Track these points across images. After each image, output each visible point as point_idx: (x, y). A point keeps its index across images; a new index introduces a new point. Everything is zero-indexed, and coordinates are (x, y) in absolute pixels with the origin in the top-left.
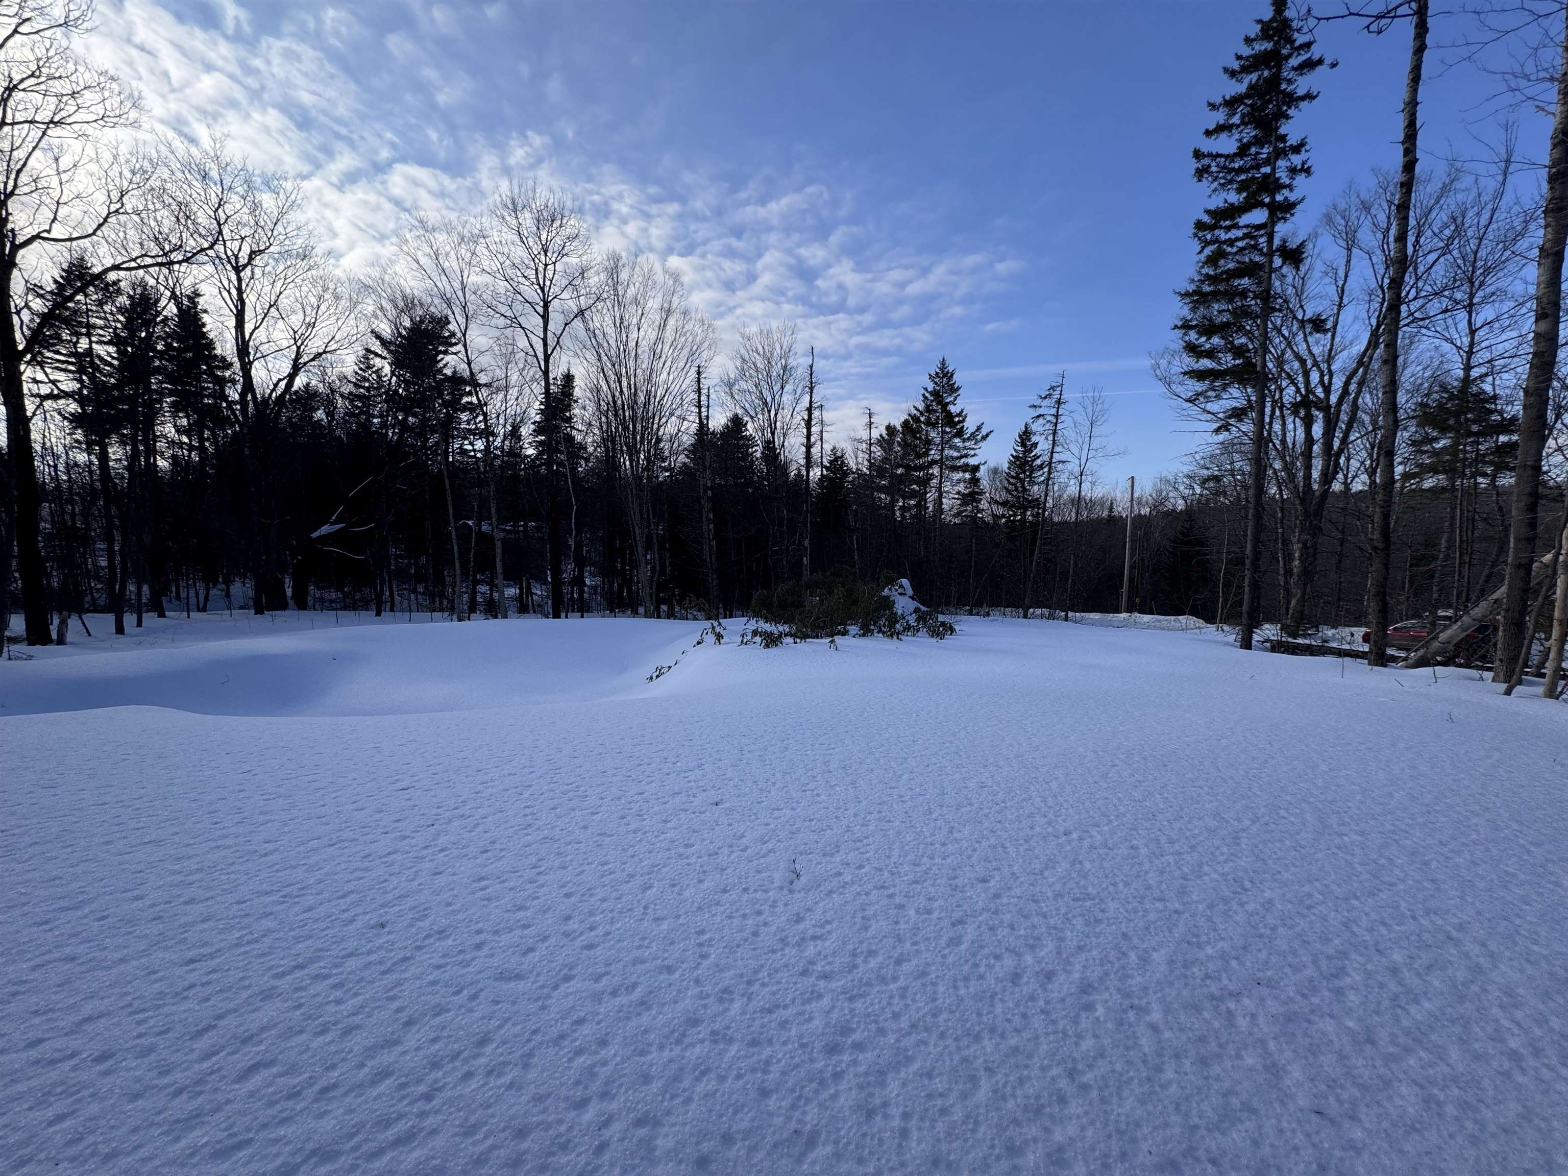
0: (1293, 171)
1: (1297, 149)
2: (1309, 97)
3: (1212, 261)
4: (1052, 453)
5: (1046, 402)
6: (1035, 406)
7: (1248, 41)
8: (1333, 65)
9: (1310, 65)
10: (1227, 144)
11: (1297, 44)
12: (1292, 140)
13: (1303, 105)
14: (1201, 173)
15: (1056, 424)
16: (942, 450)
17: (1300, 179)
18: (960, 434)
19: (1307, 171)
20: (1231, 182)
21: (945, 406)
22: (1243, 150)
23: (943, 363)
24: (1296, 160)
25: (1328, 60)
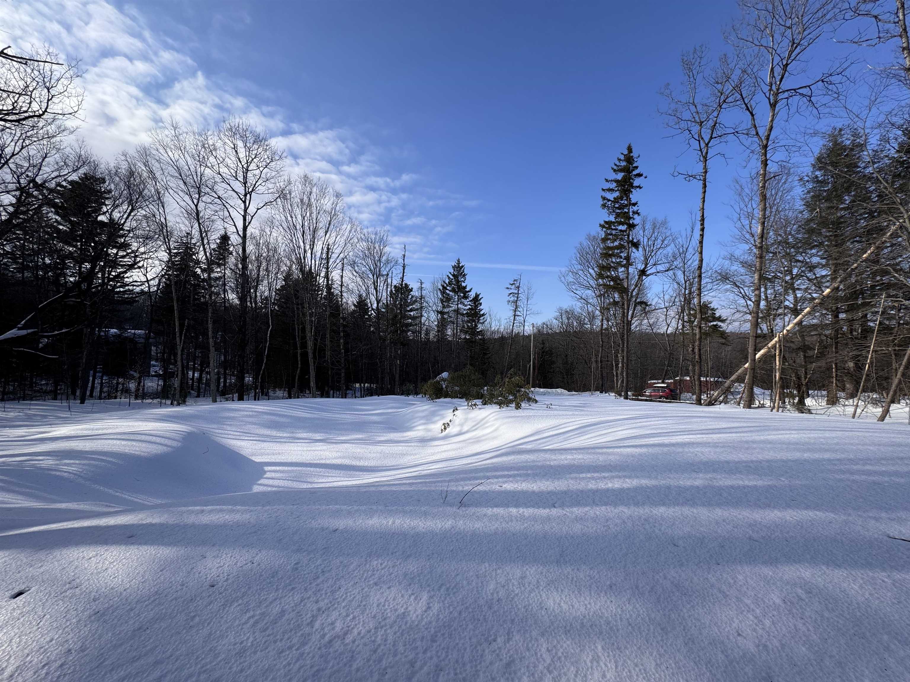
0: (634, 213)
1: (634, 204)
2: (639, 187)
3: (604, 240)
4: (515, 311)
5: (513, 287)
6: (508, 288)
7: (620, 160)
8: (646, 177)
9: (639, 175)
10: (611, 196)
11: (634, 165)
12: (633, 201)
13: (638, 189)
14: (604, 206)
15: (518, 297)
16: (458, 305)
17: (636, 216)
18: (465, 297)
19: (638, 214)
20: (614, 212)
21: (458, 282)
22: (616, 200)
23: (459, 261)
24: (635, 208)
25: (644, 175)
